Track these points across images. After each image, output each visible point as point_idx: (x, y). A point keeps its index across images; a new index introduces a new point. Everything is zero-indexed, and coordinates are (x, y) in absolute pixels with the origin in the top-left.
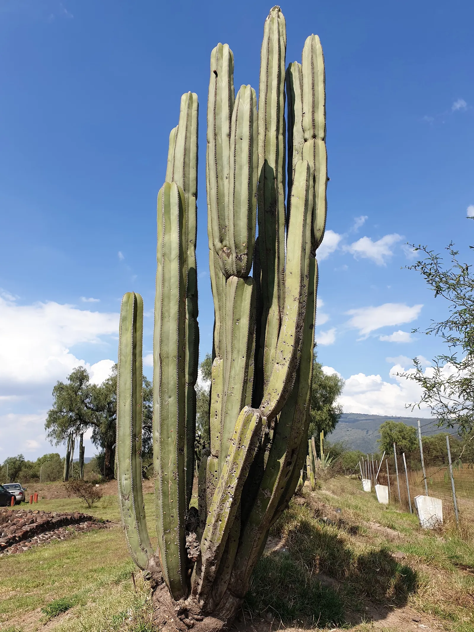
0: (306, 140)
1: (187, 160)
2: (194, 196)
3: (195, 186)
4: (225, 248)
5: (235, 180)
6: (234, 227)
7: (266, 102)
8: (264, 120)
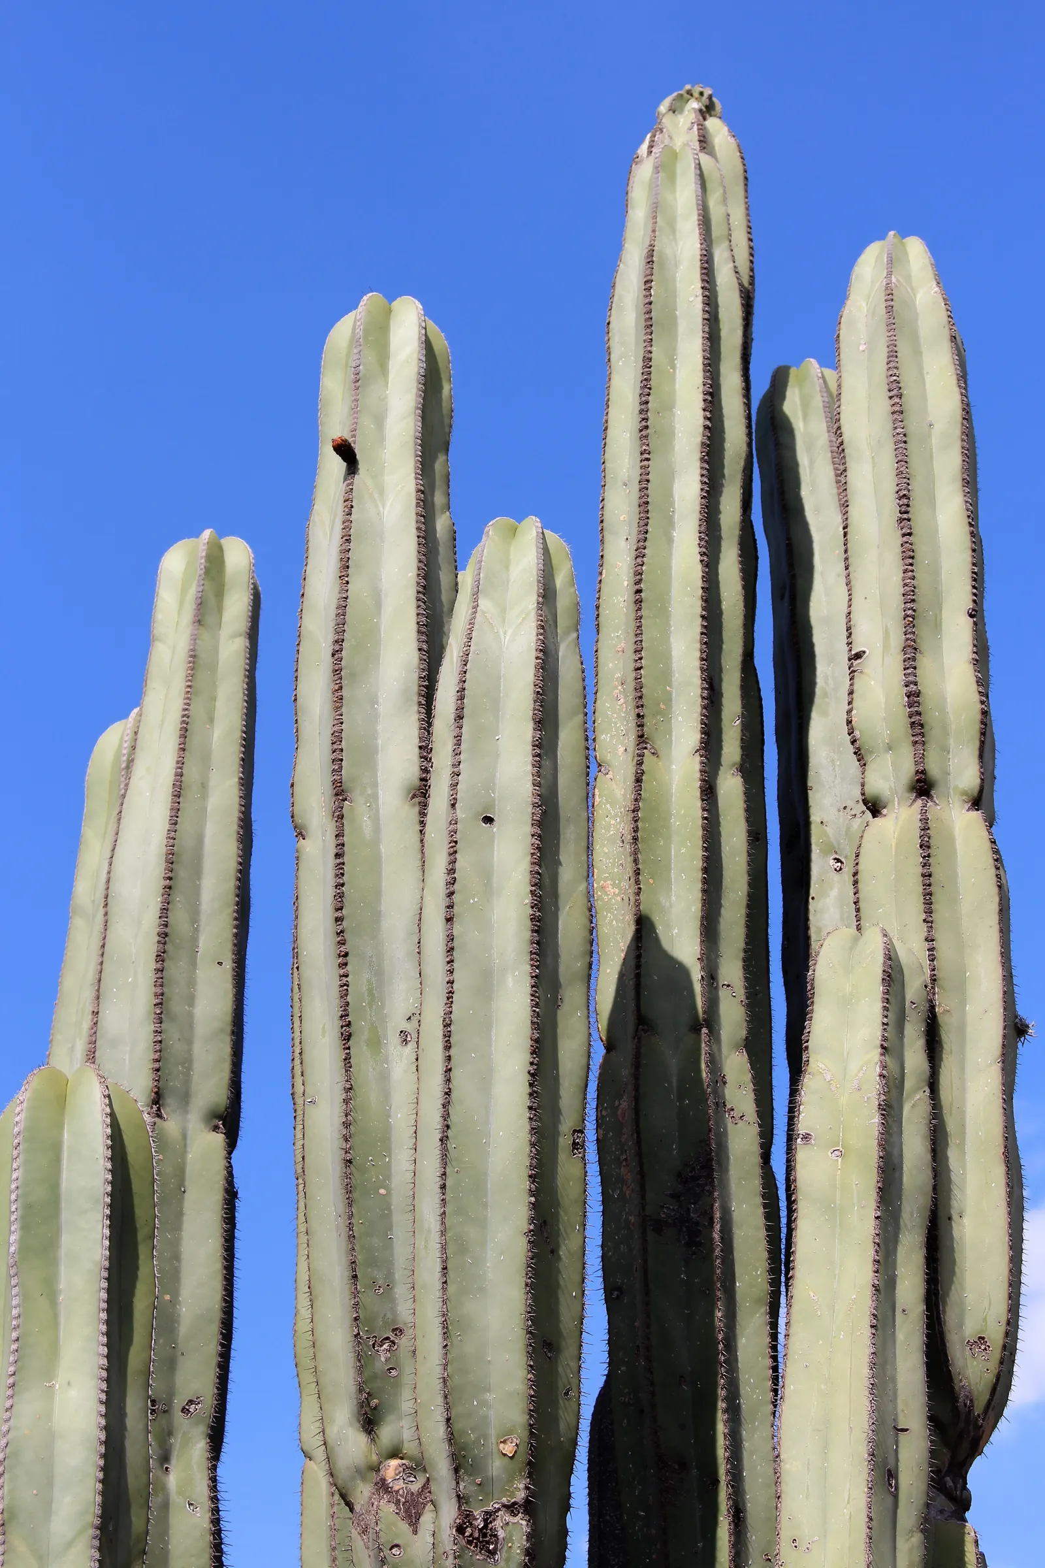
0: (875, 807)
1: (179, 917)
2: (216, 1128)
3: (227, 1067)
4: (394, 1463)
5: (449, 1058)
6: (446, 1334)
7: (639, 591)
8: (632, 695)
